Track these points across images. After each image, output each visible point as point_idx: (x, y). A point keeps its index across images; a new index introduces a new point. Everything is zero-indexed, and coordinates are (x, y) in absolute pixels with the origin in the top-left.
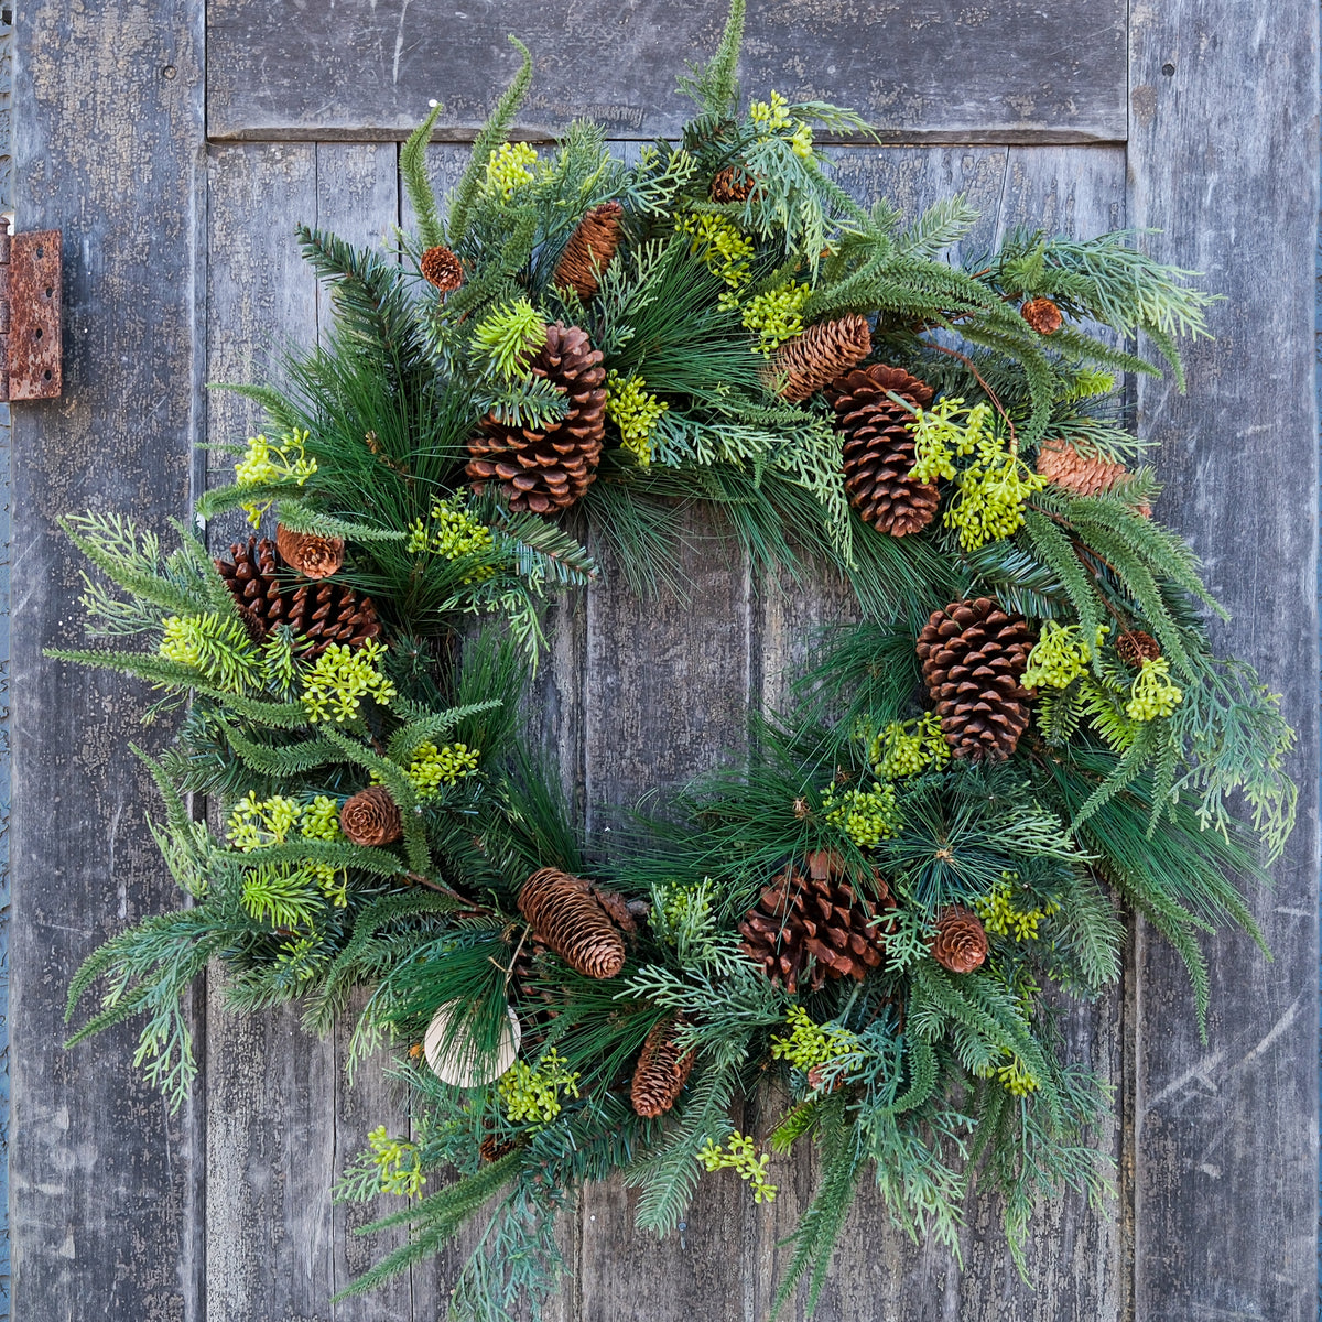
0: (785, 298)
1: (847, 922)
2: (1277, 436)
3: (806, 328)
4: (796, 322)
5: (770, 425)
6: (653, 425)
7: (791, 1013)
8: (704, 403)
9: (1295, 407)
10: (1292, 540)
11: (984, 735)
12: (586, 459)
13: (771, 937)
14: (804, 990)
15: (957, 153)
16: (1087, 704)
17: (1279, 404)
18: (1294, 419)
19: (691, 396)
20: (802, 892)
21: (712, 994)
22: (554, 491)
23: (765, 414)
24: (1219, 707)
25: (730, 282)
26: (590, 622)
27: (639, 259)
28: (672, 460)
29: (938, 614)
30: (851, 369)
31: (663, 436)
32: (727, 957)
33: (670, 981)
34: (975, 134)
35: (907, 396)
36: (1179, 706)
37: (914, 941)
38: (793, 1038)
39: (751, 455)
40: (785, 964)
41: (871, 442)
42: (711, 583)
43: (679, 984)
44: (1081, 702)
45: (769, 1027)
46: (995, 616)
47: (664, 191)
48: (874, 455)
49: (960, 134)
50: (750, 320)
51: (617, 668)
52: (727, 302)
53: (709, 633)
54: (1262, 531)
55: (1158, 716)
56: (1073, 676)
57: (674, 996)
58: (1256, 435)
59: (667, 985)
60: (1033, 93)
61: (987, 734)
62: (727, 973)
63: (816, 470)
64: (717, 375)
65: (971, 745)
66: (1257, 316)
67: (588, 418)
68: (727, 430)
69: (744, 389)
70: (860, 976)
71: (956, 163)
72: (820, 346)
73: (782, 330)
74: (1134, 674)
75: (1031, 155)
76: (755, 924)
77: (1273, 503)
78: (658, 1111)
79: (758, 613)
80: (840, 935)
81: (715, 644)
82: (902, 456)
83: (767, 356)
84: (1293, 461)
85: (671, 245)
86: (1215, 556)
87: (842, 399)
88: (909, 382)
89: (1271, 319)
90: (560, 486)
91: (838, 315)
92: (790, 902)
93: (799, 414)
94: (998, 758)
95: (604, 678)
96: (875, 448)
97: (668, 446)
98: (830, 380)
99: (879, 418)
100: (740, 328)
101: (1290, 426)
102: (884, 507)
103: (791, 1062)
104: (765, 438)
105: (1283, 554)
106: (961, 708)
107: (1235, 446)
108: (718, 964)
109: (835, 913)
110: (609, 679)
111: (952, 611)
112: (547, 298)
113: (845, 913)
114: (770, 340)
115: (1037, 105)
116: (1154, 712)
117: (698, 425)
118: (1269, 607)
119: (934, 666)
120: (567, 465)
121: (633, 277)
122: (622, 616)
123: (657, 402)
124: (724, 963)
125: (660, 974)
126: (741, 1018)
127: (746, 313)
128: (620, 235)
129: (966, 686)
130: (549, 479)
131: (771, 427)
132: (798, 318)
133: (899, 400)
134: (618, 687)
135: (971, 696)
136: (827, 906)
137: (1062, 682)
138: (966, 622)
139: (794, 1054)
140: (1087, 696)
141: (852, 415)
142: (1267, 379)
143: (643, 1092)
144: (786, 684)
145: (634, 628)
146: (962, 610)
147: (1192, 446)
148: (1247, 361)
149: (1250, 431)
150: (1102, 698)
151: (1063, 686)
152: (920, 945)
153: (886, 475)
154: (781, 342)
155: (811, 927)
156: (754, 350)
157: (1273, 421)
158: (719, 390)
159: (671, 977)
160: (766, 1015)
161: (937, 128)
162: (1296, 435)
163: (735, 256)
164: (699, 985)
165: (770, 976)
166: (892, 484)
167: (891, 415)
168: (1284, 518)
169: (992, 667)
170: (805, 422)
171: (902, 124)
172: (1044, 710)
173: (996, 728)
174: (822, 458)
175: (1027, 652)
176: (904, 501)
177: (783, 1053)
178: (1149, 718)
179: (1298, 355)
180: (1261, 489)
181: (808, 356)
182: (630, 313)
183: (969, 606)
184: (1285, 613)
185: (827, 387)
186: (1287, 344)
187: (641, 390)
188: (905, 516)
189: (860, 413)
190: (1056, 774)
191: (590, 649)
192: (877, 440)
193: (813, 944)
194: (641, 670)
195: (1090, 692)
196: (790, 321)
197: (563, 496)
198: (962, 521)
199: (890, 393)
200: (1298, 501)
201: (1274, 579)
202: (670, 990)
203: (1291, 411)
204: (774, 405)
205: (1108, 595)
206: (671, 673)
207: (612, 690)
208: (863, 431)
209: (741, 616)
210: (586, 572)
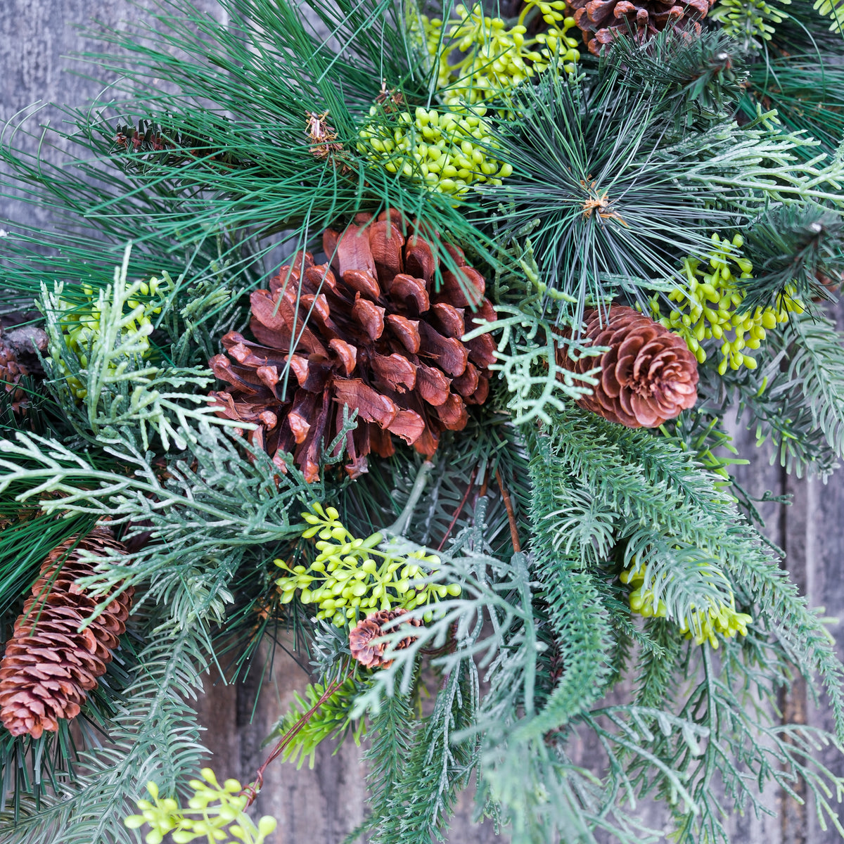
1: (414, 342)
7: (312, 519)
13: (270, 374)
14: (332, 475)
20: (326, 291)
21: (155, 487)
32: (182, 412)
33: (65, 464)
37: (554, 368)
38: (317, 566)
40: (298, 424)
43: (86, 470)
45: (270, 546)
57: (78, 494)
59: (59, 472)
62: (181, 445)
70: (431, 449)
76: (240, 353)
78: (49, 726)
80: (402, 368)
92: (304, 308)
103: (313, 608)
108: (164, 427)
109: (389, 329)
113: (409, 328)
124: (175, 425)
125: (45, 449)
126: (216, 533)
136: (374, 315)
139: (317, 595)
143: (19, 688)
152: (569, 375)
155: (347, 352)
159: (70, 456)
160: (262, 524)
164: (128, 469)
165: (270, 450)
177: (298, 593)
193: (349, 389)
202: (68, 481)
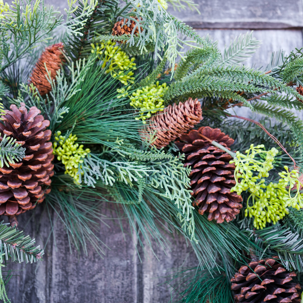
0: (154, 90)
3: (166, 106)
4: (160, 103)
5: (147, 161)
6: (81, 162)
8: (110, 149)
12: (40, 182)
15: (227, 33)
19: (103, 145)
22: (20, 203)
23: (144, 155)
25: (123, 82)
26: (54, 262)
27: (72, 70)
28: (90, 182)
29: (244, 268)
30: (191, 129)
31: (87, 168)
34: (236, 24)
35: (223, 143)
39: (136, 180)
41: (205, 171)
42: (116, 239)
46: (279, 271)
47: (81, 23)
48: (207, 178)
49: (228, 24)
50: (134, 102)
51: (68, 287)
52: (122, 93)
53: (116, 266)
60: (261, 5)
63: (174, 188)
64: (116, 134)
67: (40, 159)
68: (123, 165)
69: (131, 141)
71: (227, 37)
72: (175, 116)
73: (153, 108)
75: (260, 34)
79: (141, 253)
81: (118, 272)
82: (223, 179)
83: (144, 122)
85: (89, 62)
87: (186, 146)
88: (222, 136)
90: (24, 199)
91: (184, 98)
93: (163, 155)
95: (61, 292)
96: (208, 174)
97: (88, 173)
98: (180, 135)
99: (208, 156)
100: (128, 106)
102: (213, 209)
104: (143, 169)
110: (63, 293)
111: (253, 266)
112: (21, 92)
114: (146, 113)
115: (263, 11)
117: (106, 161)
120: (28, 187)
121: (70, 81)
122: (71, 258)
123: (84, 149)
127: (132, 98)
128: (63, 58)
130: (16, 196)
131: (147, 163)
132: (161, 101)
133: (219, 145)
134: (68, 297)
141: (193, 155)
144: (155, 290)
145: (77, 264)
146: (260, 267)
153: (214, 189)
154: (152, 114)
156: (137, 119)
158: (117, 142)
161: (219, 21)
163: (125, 67)
166: (218, 194)
167: (215, 154)
170: (167, 160)
171: (203, 18)
174: (177, 180)
176: (225, 205)
181: (168, 122)
182: (67, 99)
183: (263, 263)
185: (178, 139)
187: (75, 142)
188: (226, 213)
189: (197, 154)
191: (54, 277)
192: (209, 169)
194: (80, 287)
196: (156, 103)
197: (26, 205)
198: (255, 213)
199: (214, 142)
204: (149, 150)
206: (96, 288)
207: (64, 298)
208: (200, 164)
209: (132, 256)
210: (35, 255)
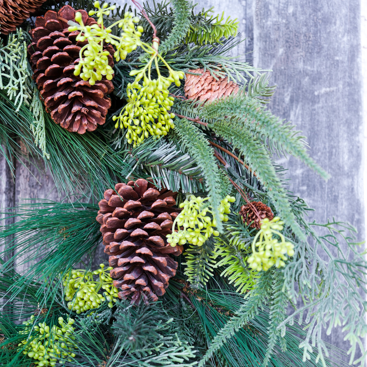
2: (339, 94)
9: (350, 77)
10: (349, 159)
11: (138, 282)
16: (219, 259)
17: (340, 75)
18: (349, 85)
24: (321, 260)
29: (109, 191)
36: (291, 258)
41: (54, 56)
44: (215, 257)
46: (150, 191)
48: (55, 66)
54: (331, 153)
55: (274, 267)
56: (207, 236)
58: (327, 93)
61: (141, 281)
65: (128, 289)
66: (327, 21)
74: (254, 234)
77: (337, 136)
84: (349, 110)
86: (302, 167)
87: (36, 29)
89: (335, 24)
94: (150, 300)
96: (56, 61)
99: (61, 40)
101: (347, 89)
105: (343, 167)
106: (122, 261)
107: (314, 100)
111: (119, 188)
116: (271, 264)
118: (335, 200)
119: (106, 230)
129: (126, 244)
135: (130, 252)
137: (199, 240)
138: (127, 196)
140: (219, 253)
142: (333, 60)
146: (125, 187)
147: (287, 99)
148: (321, 48)
149: (323, 90)
150: (230, 254)
151: (200, 244)
153: (63, 80)
157: (337, 85)
162: (351, 94)
166: (69, 87)
168: (344, 145)
169: (146, 230)
172: (188, 263)
173: (148, 276)
175: (173, 218)
176: (78, 100)
178: (266, 269)
179: (352, 46)
180: (330, 127)
183: (132, 185)
184: (345, 203)
186: (345, 39)
189: (48, 37)
190: (199, 309)
192: (58, 55)
195: (222, 249)
198: (127, 122)
199: (69, 22)
200: (353, 134)
201: (338, 183)
203: (348, 80)
205: (234, 178)
208: (50, 48)
